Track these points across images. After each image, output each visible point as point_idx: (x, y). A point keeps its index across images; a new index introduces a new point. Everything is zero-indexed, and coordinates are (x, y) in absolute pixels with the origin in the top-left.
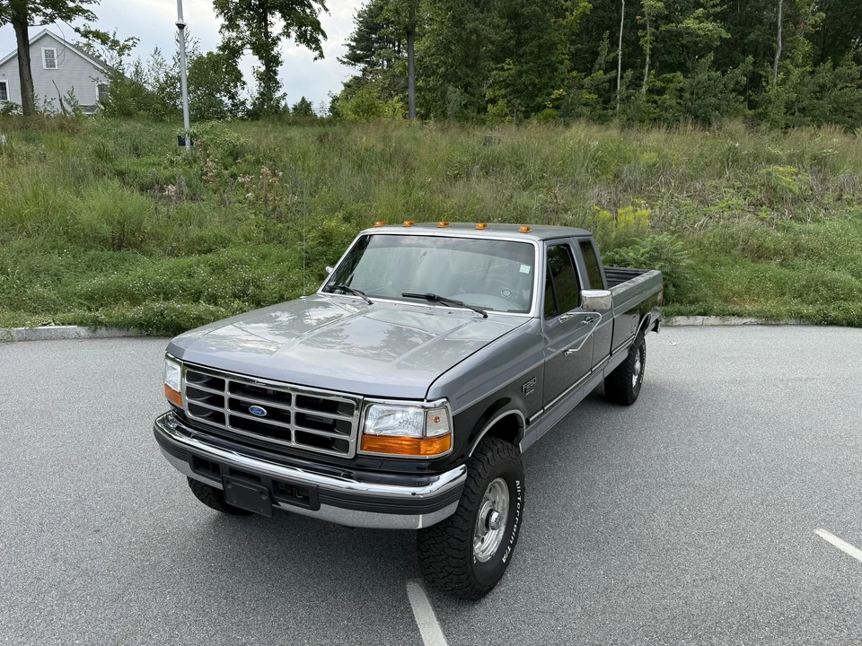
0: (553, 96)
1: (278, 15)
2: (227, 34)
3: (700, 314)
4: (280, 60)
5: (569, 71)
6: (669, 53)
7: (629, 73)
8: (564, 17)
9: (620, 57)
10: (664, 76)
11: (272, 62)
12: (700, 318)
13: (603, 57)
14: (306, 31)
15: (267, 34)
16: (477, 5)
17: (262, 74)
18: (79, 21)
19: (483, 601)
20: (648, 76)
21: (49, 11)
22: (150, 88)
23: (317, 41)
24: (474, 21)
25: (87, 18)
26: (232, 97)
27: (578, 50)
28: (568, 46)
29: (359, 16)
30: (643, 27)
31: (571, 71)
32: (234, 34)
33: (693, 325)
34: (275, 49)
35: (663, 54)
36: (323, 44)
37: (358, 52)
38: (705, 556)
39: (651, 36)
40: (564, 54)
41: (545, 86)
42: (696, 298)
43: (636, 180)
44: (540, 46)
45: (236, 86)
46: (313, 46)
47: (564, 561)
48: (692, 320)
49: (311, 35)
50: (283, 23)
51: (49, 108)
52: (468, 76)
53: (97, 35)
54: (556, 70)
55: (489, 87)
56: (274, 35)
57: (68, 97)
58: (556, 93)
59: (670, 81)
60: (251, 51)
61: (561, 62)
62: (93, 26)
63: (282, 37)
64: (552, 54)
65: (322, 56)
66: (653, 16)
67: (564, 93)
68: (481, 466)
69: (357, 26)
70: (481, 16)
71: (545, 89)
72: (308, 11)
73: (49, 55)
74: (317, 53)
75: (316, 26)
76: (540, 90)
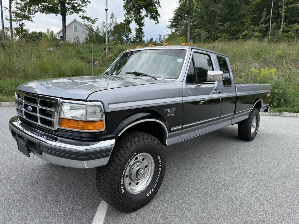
0: (243, 34)
1: (144, 9)
2: (127, 16)
3: (295, 112)
4: (144, 24)
5: (250, 25)
6: (293, 17)
7: (274, 24)
8: (249, 5)
9: (271, 18)
10: (290, 25)
11: (141, 25)
12: (295, 114)
13: (264, 18)
14: (153, 14)
15: (140, 16)
16: (214, 2)
17: (138, 29)
18: (81, 13)
19: (133, 214)
20: (283, 25)
21: (72, 10)
22: (101, 34)
23: (157, 18)
24: (213, 7)
25: (83, 12)
26: (127, 37)
27: (254, 17)
28: (250, 16)
29: (175, 11)
30: (282, 7)
31: (251, 25)
32: (129, 16)
33: (292, 116)
34: (143, 21)
35: (290, 17)
36: (159, 18)
37: (174, 24)
38: (263, 209)
39: (285, 10)
40: (248, 19)
41: (240, 30)
42: (294, 105)
43: (272, 61)
44: (239, 16)
45: (129, 34)
46: (155, 19)
47: (184, 201)
48: (291, 114)
49: (155, 16)
50: (146, 12)
51: (70, 41)
52: (210, 27)
53: (86, 18)
54: (245, 24)
55: (219, 33)
56: (142, 16)
57: (76, 38)
58: (244, 33)
59: (292, 28)
60: (135, 22)
61: (247, 22)
62: (85, 15)
63: (145, 17)
64: (243, 18)
65: (158, 22)
66: (286, 2)
67: (248, 33)
68: (130, 143)
69: (174, 15)
70: (216, 5)
71: (240, 31)
72: (154, 7)
73: (75, 27)
74: (156, 22)
75: (157, 12)
76: (238, 32)
